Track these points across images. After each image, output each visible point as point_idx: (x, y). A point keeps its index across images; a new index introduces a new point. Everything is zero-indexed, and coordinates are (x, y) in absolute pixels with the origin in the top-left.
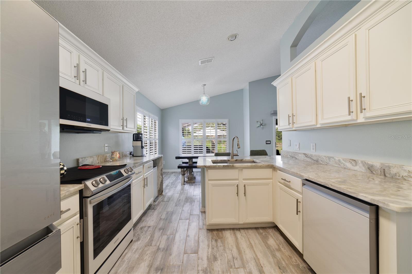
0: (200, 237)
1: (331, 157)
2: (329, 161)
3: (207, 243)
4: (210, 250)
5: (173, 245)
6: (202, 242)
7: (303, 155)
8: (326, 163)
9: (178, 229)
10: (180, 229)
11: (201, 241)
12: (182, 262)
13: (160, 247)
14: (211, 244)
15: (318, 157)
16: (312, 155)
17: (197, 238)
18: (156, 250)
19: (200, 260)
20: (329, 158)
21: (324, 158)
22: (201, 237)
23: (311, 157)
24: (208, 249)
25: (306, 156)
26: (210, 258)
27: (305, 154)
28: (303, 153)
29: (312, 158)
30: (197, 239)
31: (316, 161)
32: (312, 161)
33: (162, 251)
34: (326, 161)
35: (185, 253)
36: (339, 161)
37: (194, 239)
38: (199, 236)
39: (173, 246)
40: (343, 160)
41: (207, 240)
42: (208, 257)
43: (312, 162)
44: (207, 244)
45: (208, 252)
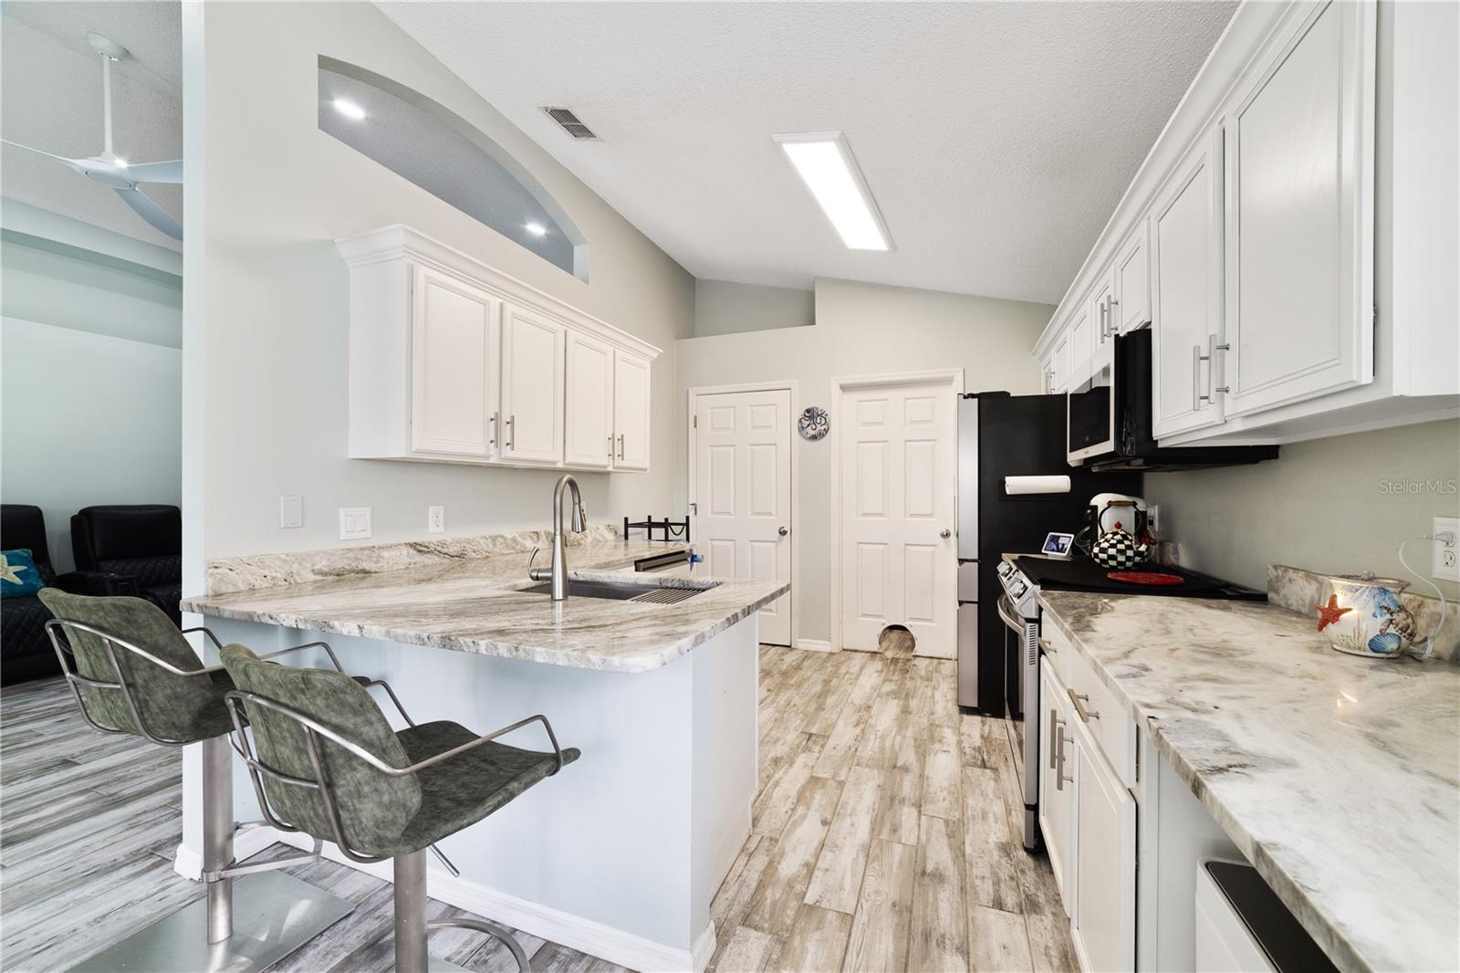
0: (787, 812)
1: (496, 537)
2: (494, 545)
3: (776, 790)
4: (777, 776)
5: (876, 807)
6: (788, 797)
7: (405, 551)
8: (485, 554)
9: (862, 859)
10: (854, 859)
11: (790, 799)
12: (850, 769)
13: (914, 811)
14: (769, 785)
15: (464, 544)
16: (443, 544)
17: (800, 810)
18: (923, 804)
19: (810, 765)
20: (494, 539)
21: (482, 541)
22: (785, 810)
23: (439, 548)
24: (780, 779)
25: (420, 551)
26: (787, 763)
27: (413, 546)
28: (406, 544)
29: (445, 550)
30: (801, 808)
31: (457, 556)
32: (445, 561)
33: (904, 799)
34: (486, 548)
35: (841, 784)
36: (514, 540)
37: (808, 808)
38: (791, 816)
39: (874, 804)
40: (520, 536)
41: (771, 798)
42: (791, 765)
43: (444, 564)
44: (778, 788)
45: (785, 773)
